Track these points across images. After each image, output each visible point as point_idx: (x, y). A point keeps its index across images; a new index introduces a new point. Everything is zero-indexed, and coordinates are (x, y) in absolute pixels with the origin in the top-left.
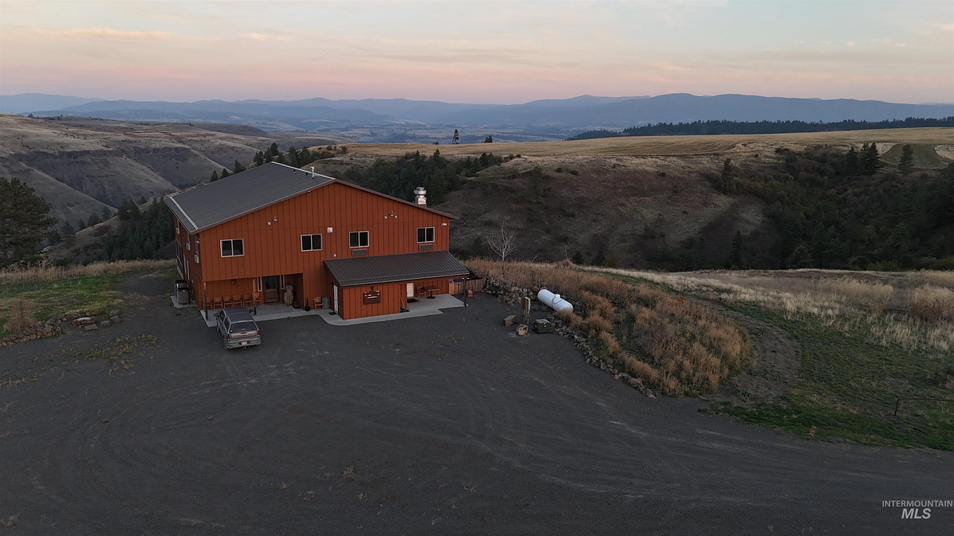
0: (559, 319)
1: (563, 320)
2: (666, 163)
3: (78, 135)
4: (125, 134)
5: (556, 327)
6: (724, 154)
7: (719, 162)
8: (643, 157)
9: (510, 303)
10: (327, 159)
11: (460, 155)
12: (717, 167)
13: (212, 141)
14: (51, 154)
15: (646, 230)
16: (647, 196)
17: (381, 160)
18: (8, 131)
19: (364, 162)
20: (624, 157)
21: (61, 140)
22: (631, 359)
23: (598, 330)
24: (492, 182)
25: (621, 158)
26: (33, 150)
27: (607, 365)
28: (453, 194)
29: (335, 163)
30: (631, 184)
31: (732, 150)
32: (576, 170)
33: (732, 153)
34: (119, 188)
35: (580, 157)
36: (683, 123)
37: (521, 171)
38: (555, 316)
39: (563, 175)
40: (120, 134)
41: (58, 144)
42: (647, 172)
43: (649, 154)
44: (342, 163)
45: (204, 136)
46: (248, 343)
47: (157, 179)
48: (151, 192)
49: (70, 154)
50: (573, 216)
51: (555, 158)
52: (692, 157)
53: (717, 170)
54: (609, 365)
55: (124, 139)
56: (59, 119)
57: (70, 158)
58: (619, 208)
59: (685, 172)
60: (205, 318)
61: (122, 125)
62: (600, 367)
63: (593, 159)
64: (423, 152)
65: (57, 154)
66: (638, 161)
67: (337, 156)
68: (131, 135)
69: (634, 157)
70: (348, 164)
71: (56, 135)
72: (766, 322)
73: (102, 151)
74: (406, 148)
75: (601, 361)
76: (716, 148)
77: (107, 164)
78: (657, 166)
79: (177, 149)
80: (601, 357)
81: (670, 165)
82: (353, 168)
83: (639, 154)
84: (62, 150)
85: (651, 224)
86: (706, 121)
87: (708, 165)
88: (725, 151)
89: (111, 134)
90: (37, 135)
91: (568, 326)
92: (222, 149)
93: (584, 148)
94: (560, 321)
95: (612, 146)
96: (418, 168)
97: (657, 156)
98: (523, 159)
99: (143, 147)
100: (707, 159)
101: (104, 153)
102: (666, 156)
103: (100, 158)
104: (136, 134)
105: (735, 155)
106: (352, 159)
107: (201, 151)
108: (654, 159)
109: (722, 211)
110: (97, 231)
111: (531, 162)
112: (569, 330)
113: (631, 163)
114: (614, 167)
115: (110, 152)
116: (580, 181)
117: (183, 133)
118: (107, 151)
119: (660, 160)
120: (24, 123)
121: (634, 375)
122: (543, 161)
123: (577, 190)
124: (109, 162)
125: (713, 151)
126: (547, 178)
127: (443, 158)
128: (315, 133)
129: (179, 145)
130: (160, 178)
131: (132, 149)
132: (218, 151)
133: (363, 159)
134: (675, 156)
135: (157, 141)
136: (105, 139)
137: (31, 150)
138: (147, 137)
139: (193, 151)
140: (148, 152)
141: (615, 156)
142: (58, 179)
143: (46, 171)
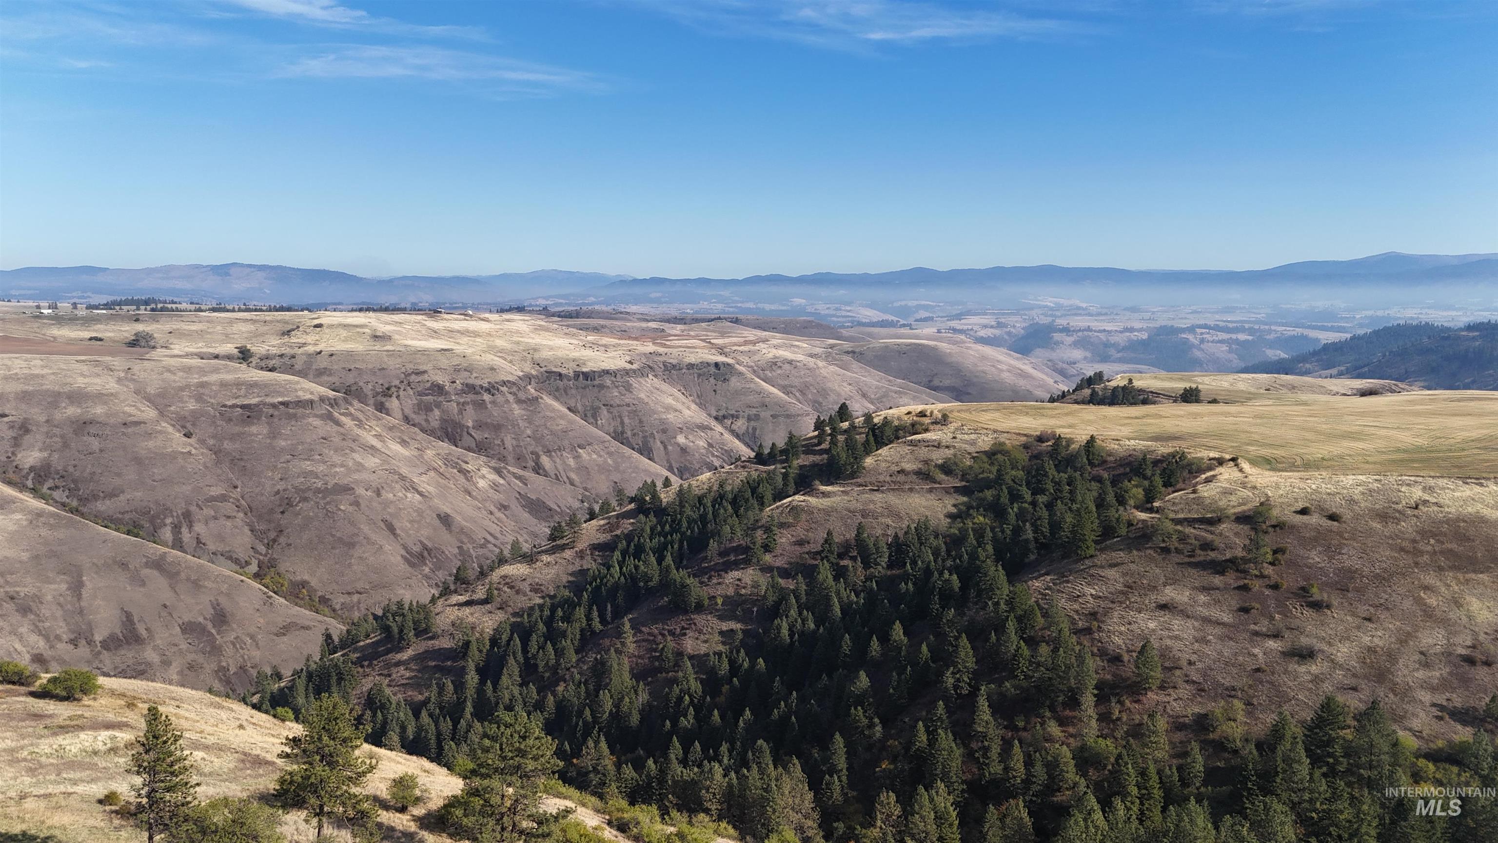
3: (598, 345)
4: (654, 344)
10: (917, 436)
13: (764, 351)
14: (565, 375)
15: (1475, 646)
17: (1001, 442)
18: (518, 343)
19: (974, 444)
20: (1440, 482)
21: (576, 354)
25: (1432, 482)
26: (544, 369)
29: (928, 444)
30: (1450, 545)
32: (1339, 510)
34: (641, 422)
35: (1350, 479)
37: (1234, 507)
39: (1312, 521)
40: (647, 344)
41: (574, 360)
44: (938, 446)
45: (754, 344)
47: (689, 408)
48: (680, 428)
49: (586, 376)
50: (1328, 607)
51: (1301, 479)
55: (652, 351)
57: (586, 380)
61: (652, 325)
65: (572, 374)
66: (1468, 492)
67: (934, 431)
68: (661, 345)
69: (1460, 483)
70: (948, 447)
71: (572, 347)
73: (625, 369)
77: (628, 388)
79: (717, 365)
82: (955, 455)
84: (578, 370)
89: (638, 342)
90: (551, 348)
92: (775, 364)
98: (1240, 477)
99: (674, 362)
101: (627, 372)
103: (622, 380)
104: (668, 343)
106: (955, 437)
107: (747, 366)
111: (1255, 488)
113: (1453, 498)
114: (1416, 508)
115: (634, 371)
116: (1346, 535)
117: (728, 340)
118: (631, 370)
122: (1277, 486)
123: (1340, 553)
124: (631, 385)
126: (1281, 526)
127: (1100, 451)
129: (721, 359)
130: (694, 406)
131: (661, 365)
132: (771, 366)
133: (973, 437)
135: (692, 353)
136: (630, 351)
137: (542, 370)
138: (680, 347)
139: (737, 366)
140: (681, 369)
141: (1420, 479)
142: (569, 409)
143: (557, 399)
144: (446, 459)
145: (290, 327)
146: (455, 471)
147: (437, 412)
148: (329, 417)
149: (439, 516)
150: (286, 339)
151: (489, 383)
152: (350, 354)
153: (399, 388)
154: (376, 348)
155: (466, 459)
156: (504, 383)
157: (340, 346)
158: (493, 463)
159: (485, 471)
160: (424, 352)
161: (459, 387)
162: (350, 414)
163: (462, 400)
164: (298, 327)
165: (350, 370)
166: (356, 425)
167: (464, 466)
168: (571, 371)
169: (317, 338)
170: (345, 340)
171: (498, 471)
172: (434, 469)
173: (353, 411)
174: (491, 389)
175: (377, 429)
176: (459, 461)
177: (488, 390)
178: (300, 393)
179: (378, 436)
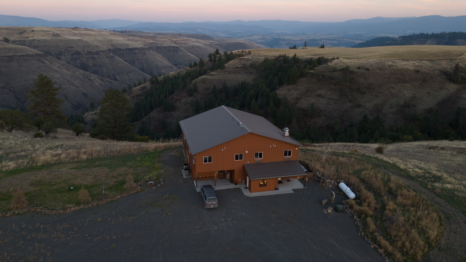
0: (348, 205)
1: (349, 206)
2: (421, 64)
3: (133, 40)
4: (152, 40)
5: (346, 208)
6: (456, 59)
7: (452, 64)
8: (407, 60)
9: (326, 188)
10: (241, 57)
11: (307, 56)
12: (451, 67)
13: (189, 43)
14: (123, 49)
15: (405, 102)
16: (408, 83)
17: (267, 59)
18: (105, 38)
19: (259, 59)
20: (396, 61)
21: (126, 42)
22: (380, 238)
23: (367, 216)
24: (322, 74)
25: (394, 61)
26: (115, 47)
27: (368, 239)
28: (302, 79)
29: (245, 59)
30: (399, 76)
31: (461, 57)
32: (369, 68)
33: (461, 59)
34: (149, 65)
35: (371, 60)
36: (435, 33)
37: (338, 68)
38: (346, 203)
39: (361, 70)
40: (150, 40)
41: (125, 44)
42: (409, 70)
43: (411, 59)
44: (248, 60)
45: (186, 40)
46: (213, 206)
47: (165, 61)
49: (130, 49)
50: (365, 93)
51: (357, 60)
52: (437, 60)
53: (450, 69)
54: (369, 239)
55: (152, 42)
56: (125, 32)
57: (130, 51)
58: (391, 89)
59: (431, 69)
60: (196, 186)
61: (151, 35)
62: (365, 238)
63: (379, 61)
64: (288, 54)
65: (125, 49)
66: (404, 63)
67: (246, 56)
68: (155, 40)
69: (402, 61)
70: (251, 60)
71: (124, 40)
72: (455, 208)
73: (143, 48)
74: (280, 52)
75: (366, 236)
76: (451, 56)
78: (415, 66)
79: (174, 47)
80: (366, 234)
81: (422, 66)
82: (253, 62)
83: (405, 59)
84: (127, 47)
85: (408, 99)
86: (448, 32)
87: (445, 66)
88: (457, 58)
89: (147, 39)
90: (117, 40)
91: (352, 210)
92: (193, 47)
93: (374, 54)
94: (348, 206)
95: (390, 53)
96: (285, 63)
97: (416, 60)
98: (340, 61)
99: (159, 46)
100: (445, 62)
101: (143, 49)
102: (421, 60)
103: (142, 51)
105: (463, 60)
106: (253, 58)
107: (184, 48)
108: (414, 62)
109: (451, 93)
110: (141, 88)
111: (344, 63)
112: (352, 212)
113: (400, 64)
114: (390, 67)
116: (370, 74)
117: (177, 39)
118: (145, 48)
119: (417, 62)
120: (112, 34)
121: (381, 247)
122: (351, 62)
123: (368, 79)
124: (145, 53)
125: (449, 57)
126: (352, 72)
127: (298, 58)
128: (236, 38)
129: (175, 45)
130: (167, 61)
131: (155, 47)
132: (192, 48)
133: (258, 57)
134: (426, 60)
135: (165, 43)
136: (144, 42)
137: (114, 47)
138: (161, 41)
139: (181, 48)
140: (162, 48)
141: (391, 60)
142: (125, 61)
143: (120, 57)
144: (83, 75)
145: (22, 31)
146: (87, 79)
147: (79, 61)
148: (40, 60)
149: (83, 93)
150: (21, 35)
151: (96, 51)
152: (45, 41)
153: (65, 52)
154: (55, 39)
155: (90, 76)
156: (101, 51)
157: (41, 38)
158: (100, 77)
159: (97, 79)
160: (72, 40)
161: (86, 52)
162: (47, 60)
163: (87, 57)
164: (25, 31)
165: (46, 46)
166: (50, 63)
167: (90, 78)
168: (124, 48)
169: (33, 35)
170: (43, 36)
171: (102, 80)
172: (79, 78)
173: (48, 58)
174: (97, 53)
175: (58, 65)
176: (88, 76)
177: (96, 53)
178: (28, 52)
179: (58, 67)
